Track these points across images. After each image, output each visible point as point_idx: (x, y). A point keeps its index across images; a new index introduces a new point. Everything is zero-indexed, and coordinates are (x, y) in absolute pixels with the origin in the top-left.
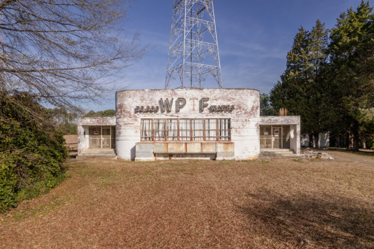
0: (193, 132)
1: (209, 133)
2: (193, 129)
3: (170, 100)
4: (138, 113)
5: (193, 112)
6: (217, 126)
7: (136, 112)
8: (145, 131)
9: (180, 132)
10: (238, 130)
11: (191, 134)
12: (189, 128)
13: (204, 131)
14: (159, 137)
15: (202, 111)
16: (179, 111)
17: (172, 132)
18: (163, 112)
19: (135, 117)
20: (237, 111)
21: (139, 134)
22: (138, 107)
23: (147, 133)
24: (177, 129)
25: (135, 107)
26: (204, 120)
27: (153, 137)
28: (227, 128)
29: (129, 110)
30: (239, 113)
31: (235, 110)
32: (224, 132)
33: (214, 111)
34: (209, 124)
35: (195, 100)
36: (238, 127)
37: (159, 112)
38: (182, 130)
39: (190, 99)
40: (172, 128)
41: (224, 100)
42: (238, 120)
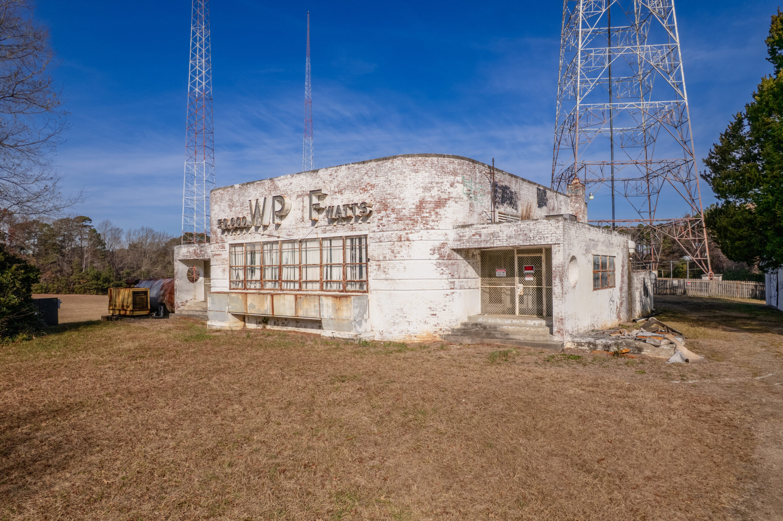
0: (304, 270)
1: (331, 272)
2: (304, 263)
3: (262, 201)
4: (226, 233)
5: (302, 224)
6: (345, 254)
9: (284, 271)
10: (382, 264)
11: (301, 274)
12: (297, 261)
13: (320, 266)
15: (316, 221)
16: (279, 224)
18: (257, 228)
19: (223, 241)
20: (379, 216)
21: (227, 275)
22: (220, 222)
26: (320, 241)
27: (244, 281)
30: (384, 221)
31: (375, 214)
33: (335, 219)
34: (331, 250)
35: (305, 198)
38: (286, 266)
39: (298, 196)
41: (355, 192)
42: (382, 239)
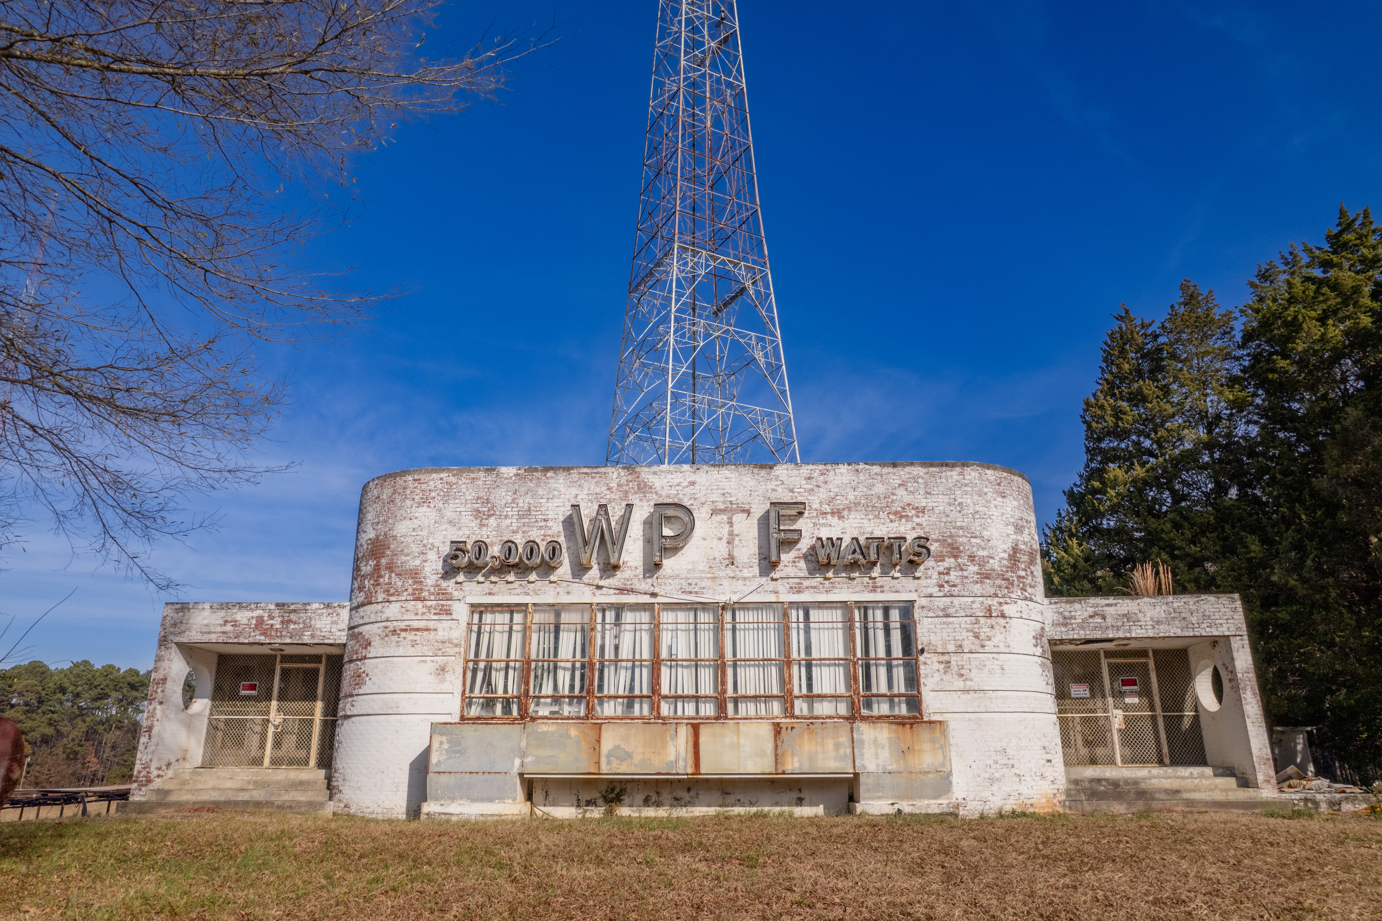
0: (730, 672)
1: (809, 679)
2: (729, 655)
3: (616, 513)
4: (461, 577)
5: (730, 571)
6: (849, 638)
7: (450, 571)
8: (488, 670)
9: (665, 672)
10: (954, 659)
11: (719, 680)
12: (707, 651)
13: (786, 663)
14: (556, 699)
15: (774, 565)
16: (658, 566)
17: (624, 676)
18: (580, 569)
19: (443, 595)
20: (942, 566)
21: (454, 682)
22: (458, 548)
23: (498, 678)
24: (646, 655)
25: (446, 549)
26: (784, 609)
27: (523, 698)
28: (897, 651)
29: (417, 562)
30: (954, 576)
31: (930, 563)
32: (883, 671)
33: (828, 565)
34: (807, 631)
35: (738, 518)
36: (951, 648)
37: (565, 570)
38: (674, 662)
39: (715, 512)
40: (625, 653)
41: (877, 517)
42: (951, 611)
